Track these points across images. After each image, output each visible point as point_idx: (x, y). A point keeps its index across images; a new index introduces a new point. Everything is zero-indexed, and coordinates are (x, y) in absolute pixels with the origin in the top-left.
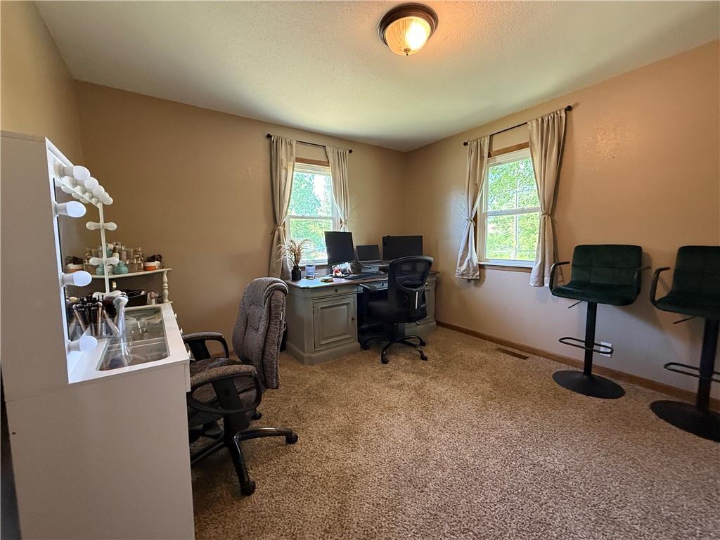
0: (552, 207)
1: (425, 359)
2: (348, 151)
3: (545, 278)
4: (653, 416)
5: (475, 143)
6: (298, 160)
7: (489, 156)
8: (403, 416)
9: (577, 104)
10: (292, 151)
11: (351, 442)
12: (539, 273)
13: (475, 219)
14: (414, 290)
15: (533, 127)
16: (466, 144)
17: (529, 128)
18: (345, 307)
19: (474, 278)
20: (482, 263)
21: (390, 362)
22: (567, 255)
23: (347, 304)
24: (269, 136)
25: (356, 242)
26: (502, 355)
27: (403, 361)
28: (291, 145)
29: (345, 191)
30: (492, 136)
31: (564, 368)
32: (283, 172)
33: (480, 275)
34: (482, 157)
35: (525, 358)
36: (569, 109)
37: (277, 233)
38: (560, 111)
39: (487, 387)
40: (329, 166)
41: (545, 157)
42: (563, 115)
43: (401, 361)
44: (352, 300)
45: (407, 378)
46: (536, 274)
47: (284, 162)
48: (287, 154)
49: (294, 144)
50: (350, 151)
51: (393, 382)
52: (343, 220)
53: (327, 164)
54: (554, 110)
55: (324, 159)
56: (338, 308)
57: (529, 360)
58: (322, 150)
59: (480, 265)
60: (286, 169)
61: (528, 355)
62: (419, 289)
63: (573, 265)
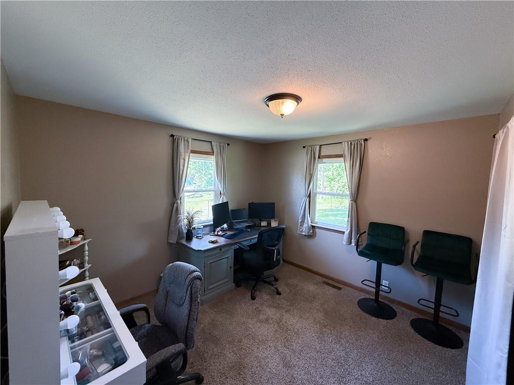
0: (356, 198)
1: (279, 293)
2: (226, 145)
3: (352, 240)
4: (413, 331)
5: (310, 148)
6: (193, 152)
7: (319, 158)
8: (273, 348)
9: (370, 138)
10: (188, 146)
11: (241, 376)
12: (349, 237)
13: (309, 196)
14: (274, 248)
15: (345, 146)
16: (304, 147)
17: (343, 146)
18: (226, 259)
19: (309, 234)
20: (313, 225)
21: (257, 298)
22: (365, 228)
23: (227, 257)
24: (172, 136)
25: (231, 207)
26: (327, 287)
27: (266, 297)
28: (188, 142)
29: (223, 171)
30: (321, 146)
31: (363, 296)
32: (182, 161)
33: (313, 232)
34: (315, 158)
35: (339, 289)
36: (366, 140)
37: (175, 205)
38: (361, 140)
39: (320, 316)
40: (213, 155)
41: (353, 166)
42: (363, 143)
43: (264, 296)
44: (230, 254)
45: (270, 312)
46: (347, 237)
47: (183, 154)
48: (185, 148)
49: (190, 141)
50: (228, 145)
51: (262, 317)
52: (222, 193)
53: (212, 153)
54: (358, 139)
55: (210, 150)
56: (221, 261)
57: (342, 291)
58: (209, 144)
59: (312, 226)
60: (184, 159)
61: (341, 286)
62: (276, 247)
63: (368, 234)
